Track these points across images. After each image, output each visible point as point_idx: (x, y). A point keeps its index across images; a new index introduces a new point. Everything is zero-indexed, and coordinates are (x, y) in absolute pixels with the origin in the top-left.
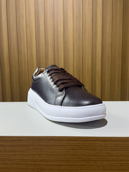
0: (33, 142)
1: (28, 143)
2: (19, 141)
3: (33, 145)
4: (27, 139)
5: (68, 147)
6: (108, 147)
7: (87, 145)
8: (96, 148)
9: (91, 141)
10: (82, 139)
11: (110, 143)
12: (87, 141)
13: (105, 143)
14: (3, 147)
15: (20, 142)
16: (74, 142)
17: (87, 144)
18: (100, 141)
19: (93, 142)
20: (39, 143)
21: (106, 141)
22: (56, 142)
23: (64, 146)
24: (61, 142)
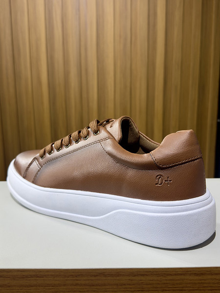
0: (66, 279)
1: (56, 280)
2: (38, 277)
3: (65, 285)
4: (53, 274)
5: (131, 287)
6: (205, 285)
7: (168, 282)
8: (183, 287)
9: (176, 275)
10: (157, 273)
11: (210, 277)
12: (168, 275)
13: (200, 278)
14: (8, 288)
15: (41, 278)
16: (142, 278)
17: (166, 280)
18: (190, 275)
19: (179, 277)
20: (77, 280)
21: (202, 274)
22: (109, 278)
23: (125, 285)
24: (118, 278)
